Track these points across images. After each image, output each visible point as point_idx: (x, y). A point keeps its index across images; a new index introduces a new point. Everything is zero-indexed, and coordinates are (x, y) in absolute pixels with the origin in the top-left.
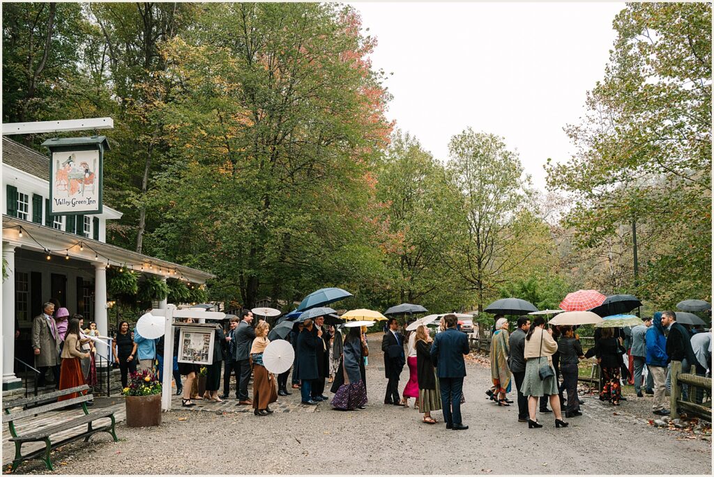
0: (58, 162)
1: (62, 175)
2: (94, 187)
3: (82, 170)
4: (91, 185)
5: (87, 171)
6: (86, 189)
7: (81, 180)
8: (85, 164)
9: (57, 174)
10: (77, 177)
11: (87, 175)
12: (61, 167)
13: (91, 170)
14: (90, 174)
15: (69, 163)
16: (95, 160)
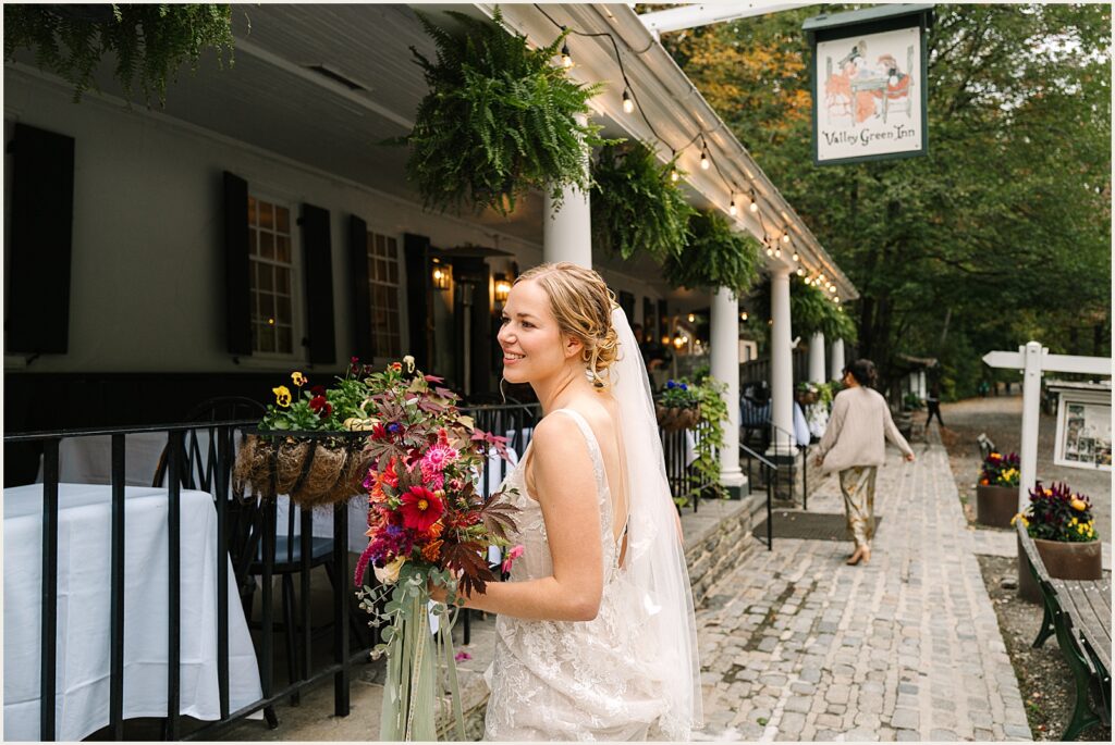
0: (829, 60)
1: (837, 84)
2: (909, 102)
3: (881, 72)
4: (903, 99)
5: (892, 72)
6: (891, 108)
7: (881, 90)
8: (889, 58)
9: (826, 83)
10: (872, 86)
11: (894, 81)
12: (837, 71)
13: (903, 70)
14: (901, 77)
15: (852, 60)
16: (910, 50)
